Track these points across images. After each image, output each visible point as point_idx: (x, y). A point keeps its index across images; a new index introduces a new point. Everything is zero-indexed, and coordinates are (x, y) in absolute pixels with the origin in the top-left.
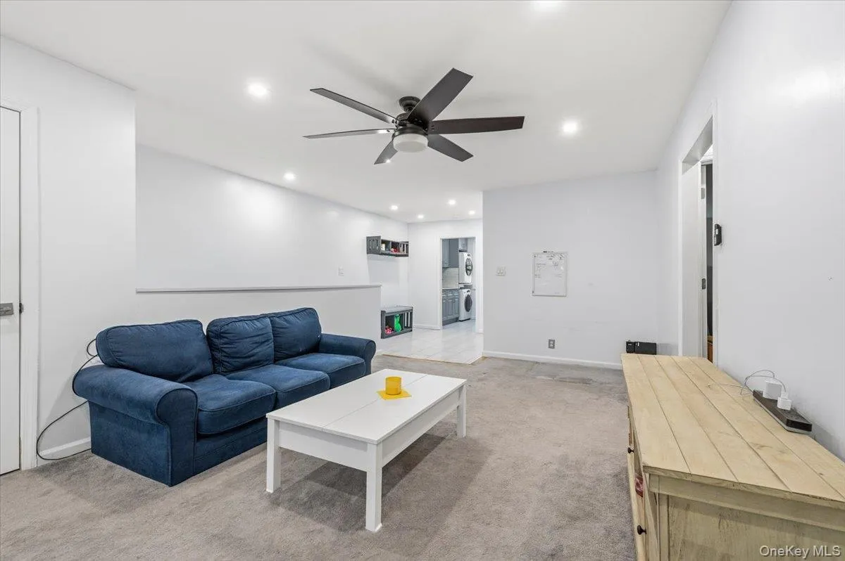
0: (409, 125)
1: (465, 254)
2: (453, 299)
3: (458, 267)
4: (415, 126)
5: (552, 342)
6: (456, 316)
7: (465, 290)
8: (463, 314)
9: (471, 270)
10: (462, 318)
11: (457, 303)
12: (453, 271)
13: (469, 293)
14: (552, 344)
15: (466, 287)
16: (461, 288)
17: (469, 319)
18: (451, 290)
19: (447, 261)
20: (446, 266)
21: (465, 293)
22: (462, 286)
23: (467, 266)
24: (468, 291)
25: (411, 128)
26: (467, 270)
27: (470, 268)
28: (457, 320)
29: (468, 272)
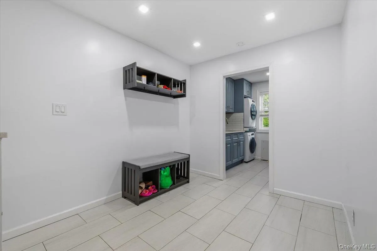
1: (250, 101)
2: (238, 143)
3: (243, 112)
6: (241, 158)
7: (250, 134)
8: (248, 155)
9: (255, 115)
10: (247, 159)
11: (242, 146)
12: (238, 116)
13: (253, 136)
15: (252, 130)
16: (246, 132)
17: (253, 159)
18: (236, 134)
19: (232, 106)
20: (231, 111)
21: (250, 136)
22: (247, 129)
23: (251, 112)
24: (252, 135)
26: (252, 115)
27: (255, 114)
28: (242, 161)
29: (253, 117)
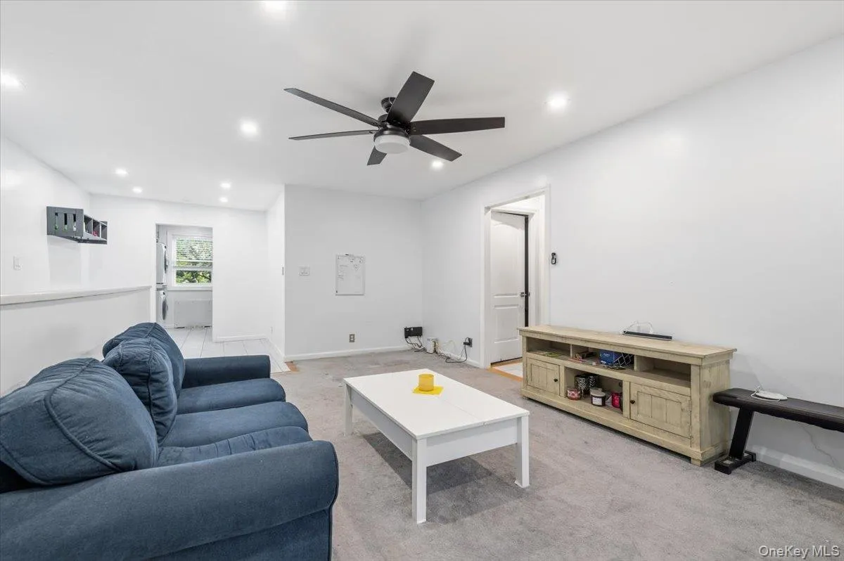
0: (389, 126)
1: (163, 246)
4: (396, 128)
5: (352, 337)
7: (162, 292)
13: (165, 296)
14: (352, 338)
15: (164, 288)
21: (162, 295)
22: (161, 287)
23: (165, 261)
25: (390, 129)
26: (166, 266)
29: (166, 268)
